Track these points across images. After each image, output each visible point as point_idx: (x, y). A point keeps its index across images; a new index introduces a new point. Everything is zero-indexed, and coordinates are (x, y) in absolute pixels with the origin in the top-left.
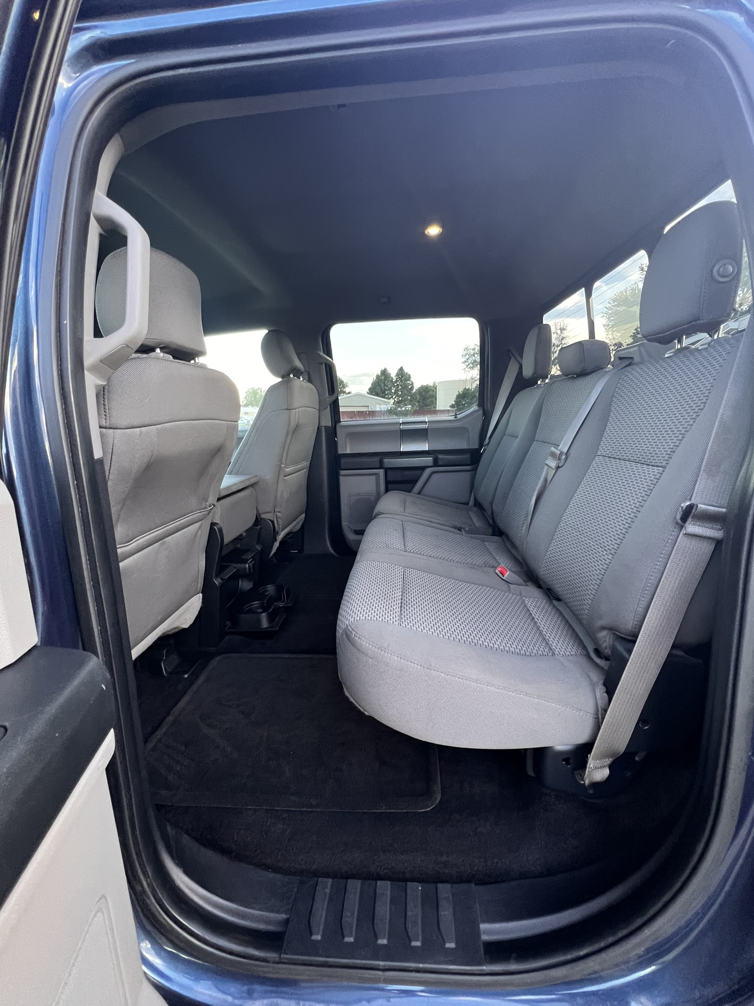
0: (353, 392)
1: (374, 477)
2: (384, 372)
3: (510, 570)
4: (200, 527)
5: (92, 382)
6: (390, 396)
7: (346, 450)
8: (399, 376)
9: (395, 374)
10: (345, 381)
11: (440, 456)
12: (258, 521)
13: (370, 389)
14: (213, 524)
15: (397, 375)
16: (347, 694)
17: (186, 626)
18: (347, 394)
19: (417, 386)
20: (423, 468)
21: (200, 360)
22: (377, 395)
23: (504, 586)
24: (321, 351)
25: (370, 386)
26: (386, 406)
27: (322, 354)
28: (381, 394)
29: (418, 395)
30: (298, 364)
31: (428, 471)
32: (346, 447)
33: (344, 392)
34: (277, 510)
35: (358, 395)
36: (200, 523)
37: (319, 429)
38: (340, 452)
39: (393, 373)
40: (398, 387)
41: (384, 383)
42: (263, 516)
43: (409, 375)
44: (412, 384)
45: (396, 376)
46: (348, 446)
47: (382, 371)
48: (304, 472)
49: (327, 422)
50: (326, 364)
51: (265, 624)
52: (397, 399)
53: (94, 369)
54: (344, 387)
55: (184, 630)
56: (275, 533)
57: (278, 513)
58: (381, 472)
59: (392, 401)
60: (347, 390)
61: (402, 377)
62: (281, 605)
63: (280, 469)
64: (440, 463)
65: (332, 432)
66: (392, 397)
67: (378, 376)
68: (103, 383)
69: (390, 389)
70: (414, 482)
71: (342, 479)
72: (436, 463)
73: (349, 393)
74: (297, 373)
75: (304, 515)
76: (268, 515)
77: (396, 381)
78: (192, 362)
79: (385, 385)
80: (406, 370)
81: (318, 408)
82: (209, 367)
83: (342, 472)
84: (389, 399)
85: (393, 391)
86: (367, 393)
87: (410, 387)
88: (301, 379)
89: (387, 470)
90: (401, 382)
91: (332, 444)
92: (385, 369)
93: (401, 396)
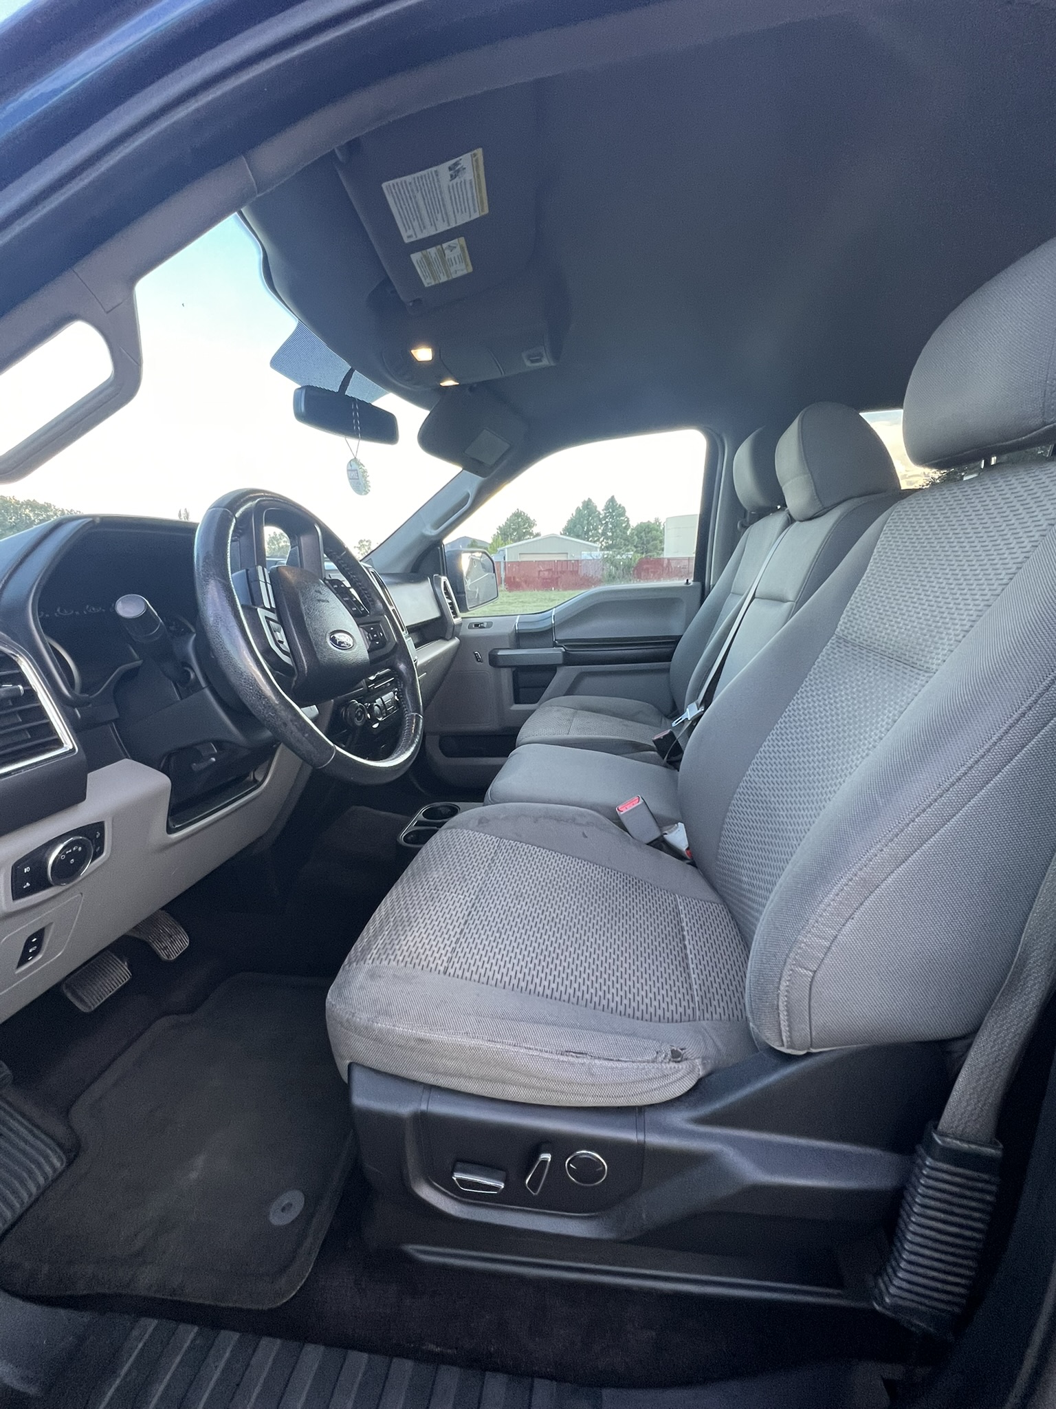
0: (543, 535)
2: (588, 504)
6: (596, 539)
9: (603, 507)
10: (532, 519)
13: (566, 528)
15: (607, 508)
18: (535, 537)
19: (634, 523)
22: (576, 536)
25: (566, 523)
26: (590, 553)
28: (583, 536)
29: (635, 537)
33: (531, 534)
35: (550, 537)
39: (600, 506)
40: (607, 526)
41: (588, 520)
43: (624, 508)
44: (628, 521)
45: (605, 509)
47: (584, 503)
52: (606, 543)
54: (530, 527)
59: (599, 546)
60: (535, 530)
61: (613, 511)
66: (598, 540)
67: (578, 510)
69: (596, 529)
73: (538, 535)
77: (605, 517)
79: (589, 524)
80: (619, 501)
84: (595, 542)
85: (600, 531)
86: (563, 532)
87: (624, 525)
90: (612, 517)
92: (590, 500)
93: (612, 538)
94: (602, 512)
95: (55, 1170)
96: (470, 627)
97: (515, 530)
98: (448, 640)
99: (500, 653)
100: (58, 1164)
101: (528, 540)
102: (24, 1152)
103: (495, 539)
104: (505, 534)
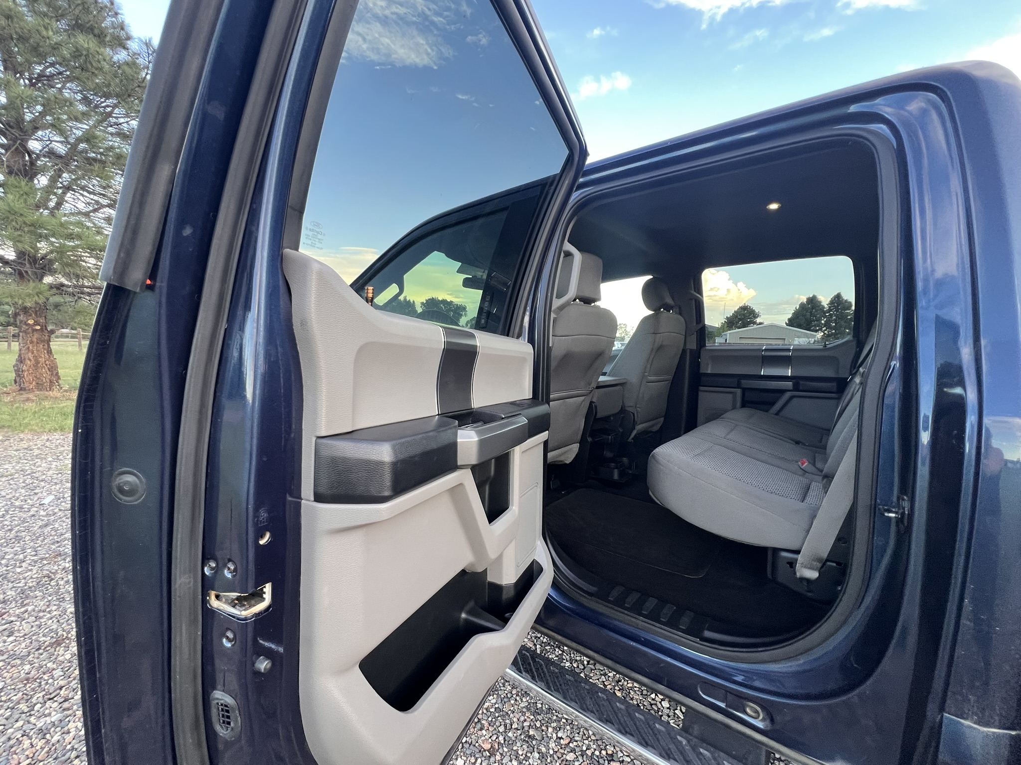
0: (765, 324)
1: (731, 396)
2: (812, 300)
3: (809, 462)
4: (584, 401)
5: (553, 315)
6: (818, 328)
7: (707, 370)
8: (834, 303)
9: (828, 302)
10: (757, 311)
11: (801, 382)
12: (623, 410)
13: (790, 320)
14: (591, 403)
15: (832, 303)
16: (650, 493)
17: (568, 462)
18: (758, 325)
20: (782, 392)
21: (597, 303)
22: (799, 326)
23: (801, 472)
24: (691, 290)
25: (790, 316)
26: (807, 339)
27: (693, 292)
28: (804, 326)
30: (669, 301)
31: (788, 395)
32: (708, 368)
33: (755, 323)
34: (638, 406)
35: (772, 327)
36: (583, 398)
37: (684, 351)
38: (702, 371)
39: (825, 301)
40: (831, 317)
41: (811, 312)
42: (627, 409)
43: (850, 304)
45: (829, 304)
46: (710, 366)
47: (808, 299)
48: (666, 384)
49: (692, 345)
50: (696, 301)
51: (616, 476)
52: (828, 332)
53: (554, 311)
54: (755, 317)
55: (566, 464)
56: (634, 424)
57: (638, 409)
58: (739, 392)
59: (820, 335)
60: (758, 320)
61: (838, 306)
62: (630, 472)
63: (643, 377)
64: (801, 388)
65: (696, 355)
66: (821, 329)
67: (802, 305)
68: (555, 316)
69: (819, 320)
70: (773, 404)
71: (700, 394)
72: (796, 388)
73: (760, 324)
74: (668, 308)
75: (662, 419)
76: (630, 408)
77: (830, 310)
78: (593, 304)
79: (812, 315)
80: (846, 297)
81: (684, 334)
82: (601, 307)
83: (701, 388)
84: (817, 331)
85: (823, 322)
86: (786, 323)
88: (671, 312)
89: (744, 390)
90: (837, 311)
91: (695, 364)
92: (814, 298)
93: (834, 328)
94: (826, 306)
97: (740, 319)
101: (752, 327)
103: (723, 325)
104: (730, 322)
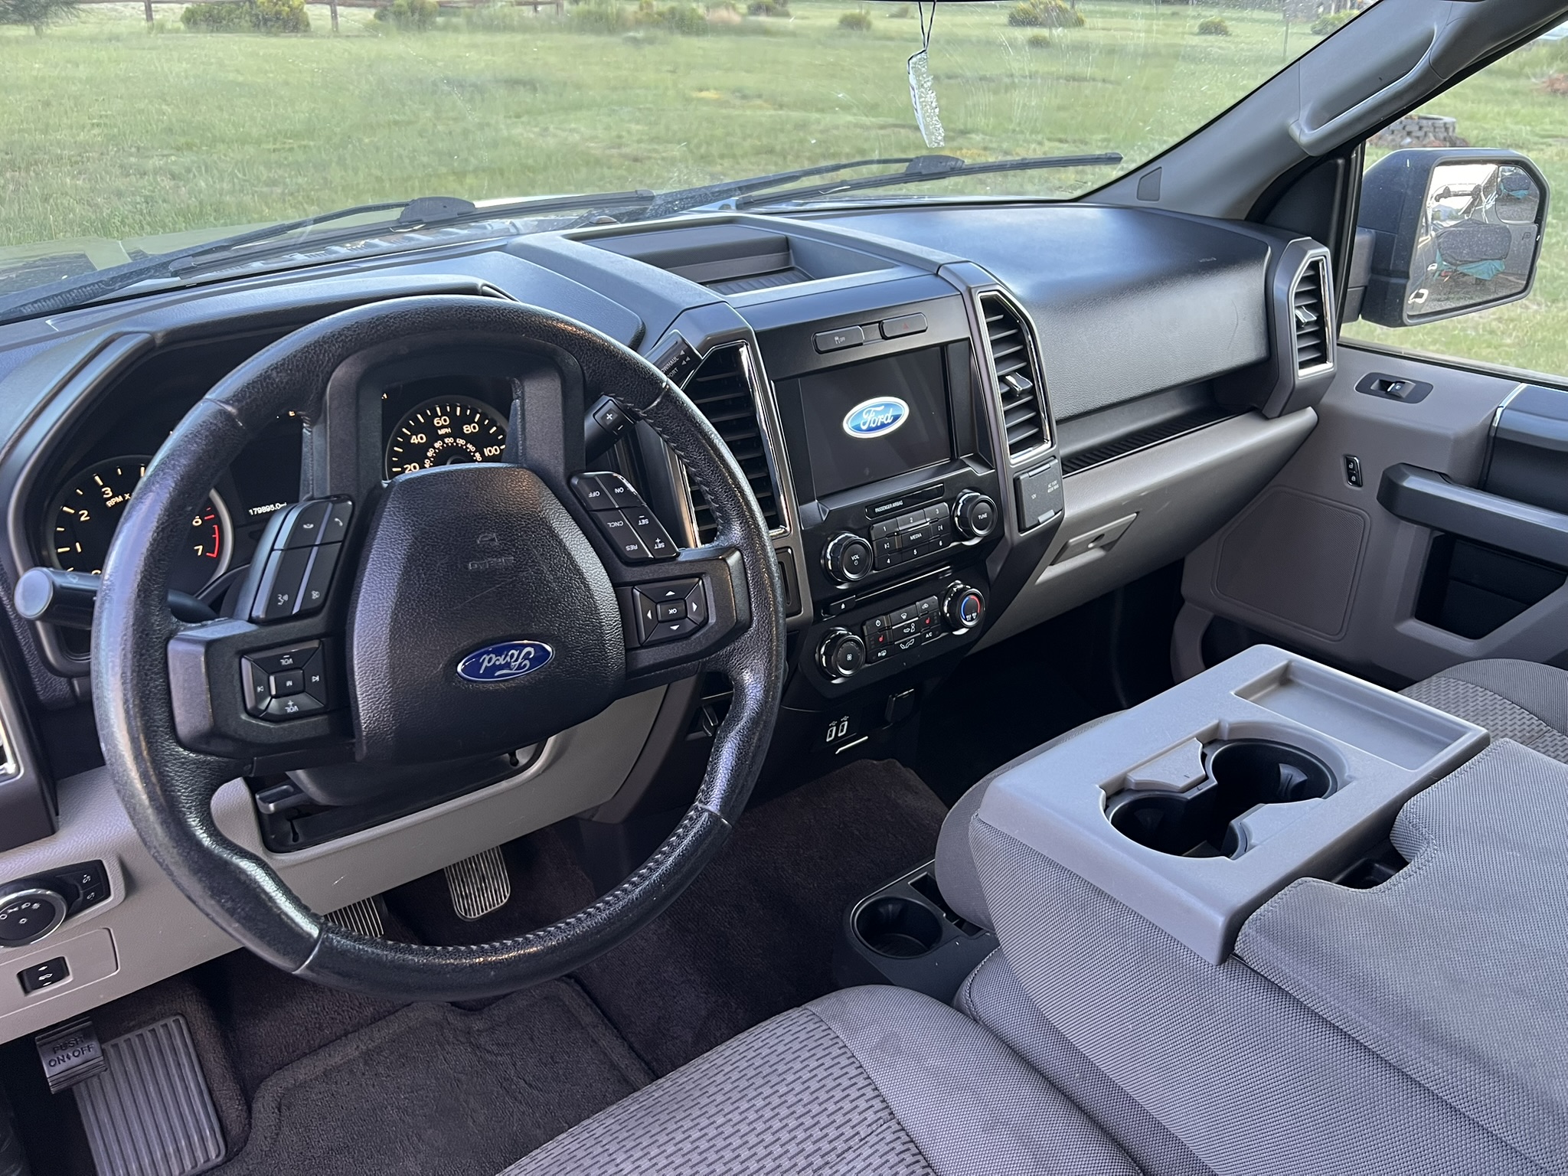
95: (208, 1160)
96: (1363, 387)
98: (1266, 418)
99: (1413, 483)
100: (213, 1155)
102: (181, 1116)
